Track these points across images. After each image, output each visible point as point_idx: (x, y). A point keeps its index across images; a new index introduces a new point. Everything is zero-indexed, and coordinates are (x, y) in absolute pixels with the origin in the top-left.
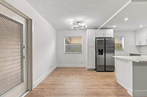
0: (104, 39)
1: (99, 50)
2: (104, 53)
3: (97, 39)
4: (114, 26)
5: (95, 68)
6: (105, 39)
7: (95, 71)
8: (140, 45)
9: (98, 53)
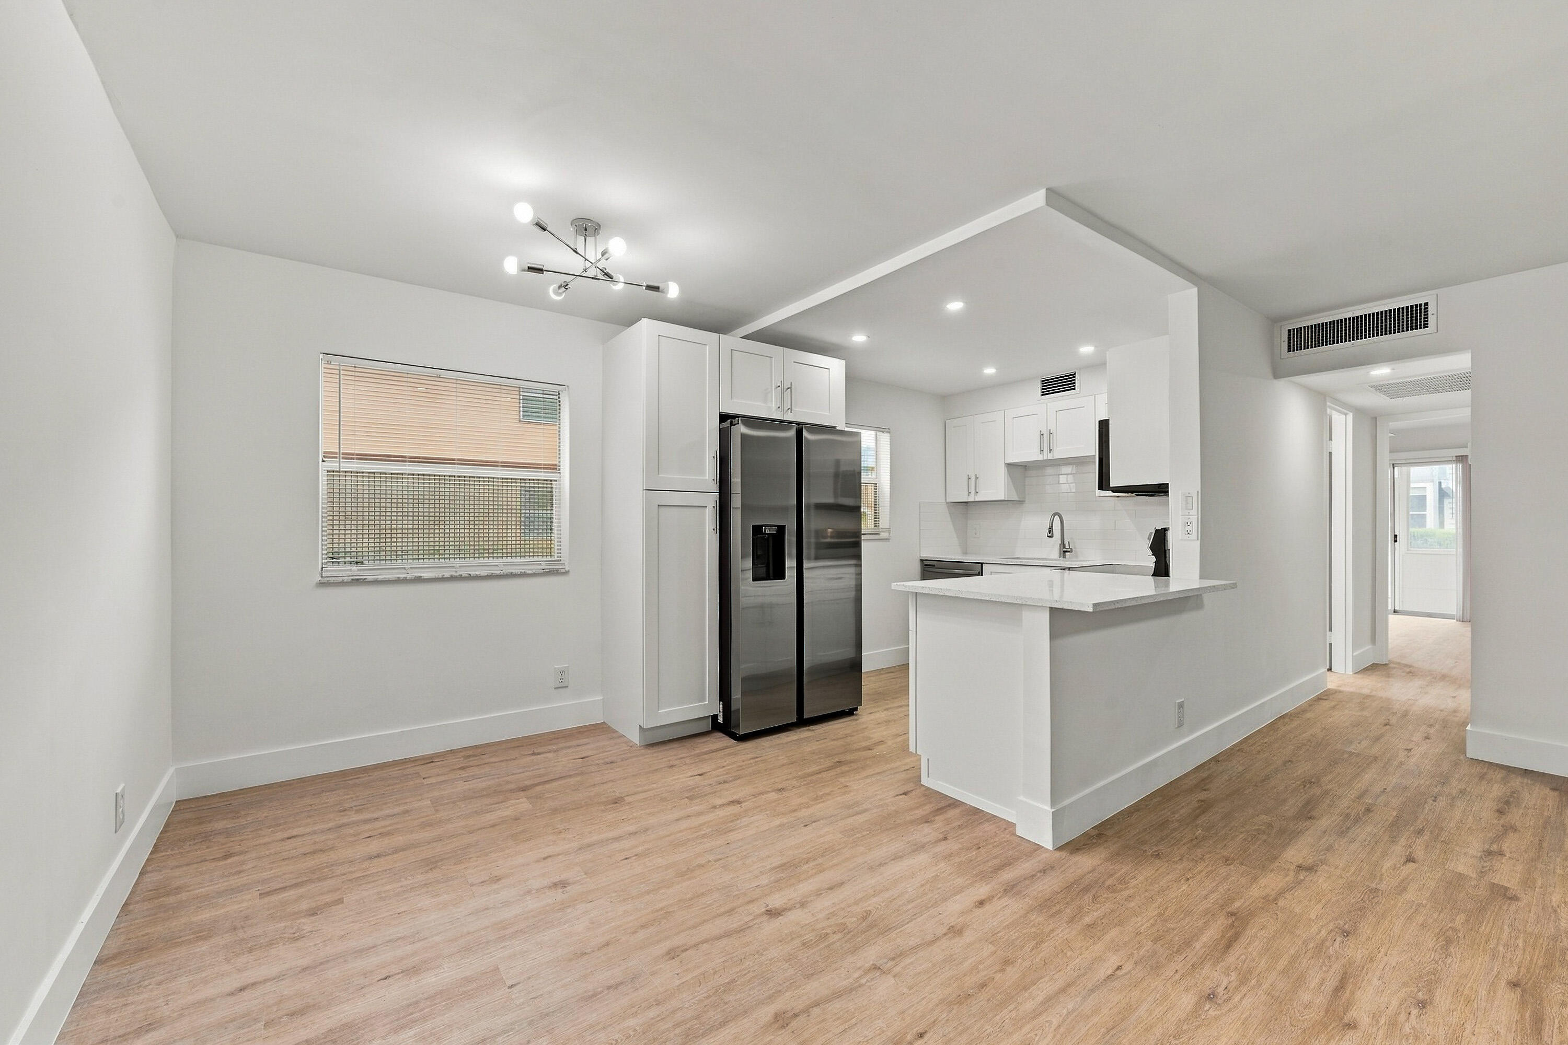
0: (792, 433)
1: (757, 529)
2: (790, 563)
3: (742, 429)
4: (859, 338)
5: (713, 707)
6: (799, 433)
7: (721, 741)
8: (971, 499)
9: (749, 563)
